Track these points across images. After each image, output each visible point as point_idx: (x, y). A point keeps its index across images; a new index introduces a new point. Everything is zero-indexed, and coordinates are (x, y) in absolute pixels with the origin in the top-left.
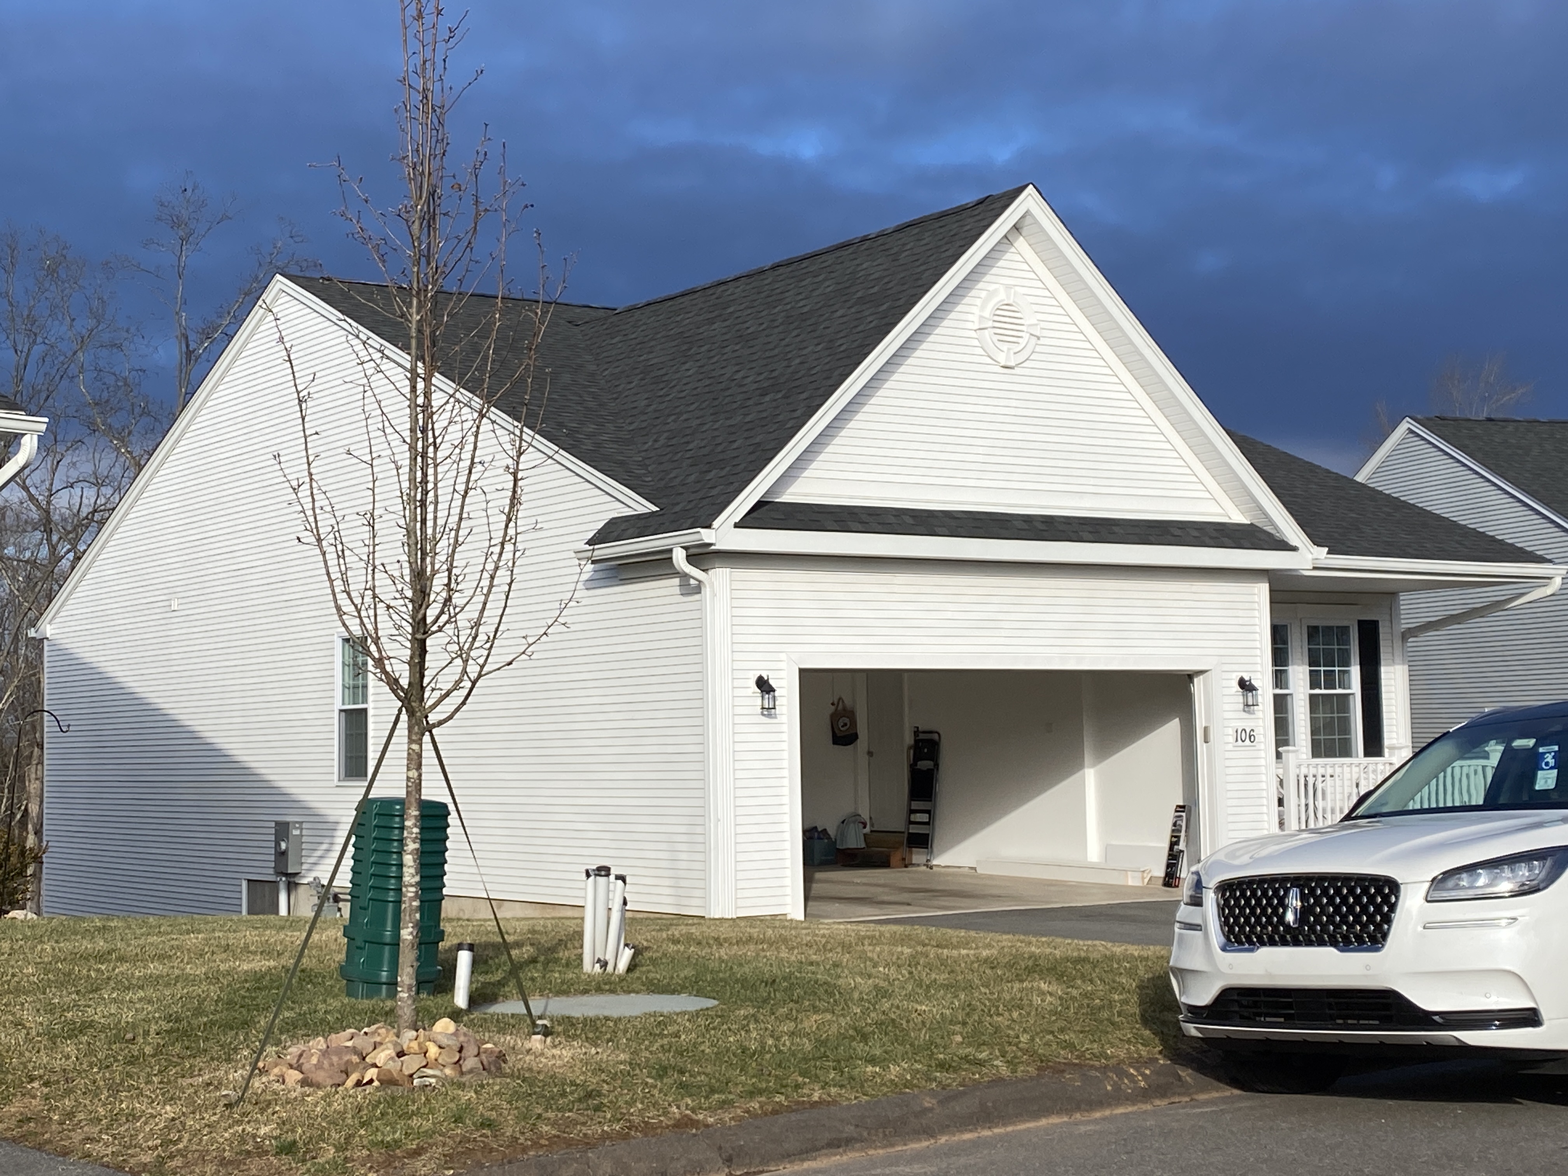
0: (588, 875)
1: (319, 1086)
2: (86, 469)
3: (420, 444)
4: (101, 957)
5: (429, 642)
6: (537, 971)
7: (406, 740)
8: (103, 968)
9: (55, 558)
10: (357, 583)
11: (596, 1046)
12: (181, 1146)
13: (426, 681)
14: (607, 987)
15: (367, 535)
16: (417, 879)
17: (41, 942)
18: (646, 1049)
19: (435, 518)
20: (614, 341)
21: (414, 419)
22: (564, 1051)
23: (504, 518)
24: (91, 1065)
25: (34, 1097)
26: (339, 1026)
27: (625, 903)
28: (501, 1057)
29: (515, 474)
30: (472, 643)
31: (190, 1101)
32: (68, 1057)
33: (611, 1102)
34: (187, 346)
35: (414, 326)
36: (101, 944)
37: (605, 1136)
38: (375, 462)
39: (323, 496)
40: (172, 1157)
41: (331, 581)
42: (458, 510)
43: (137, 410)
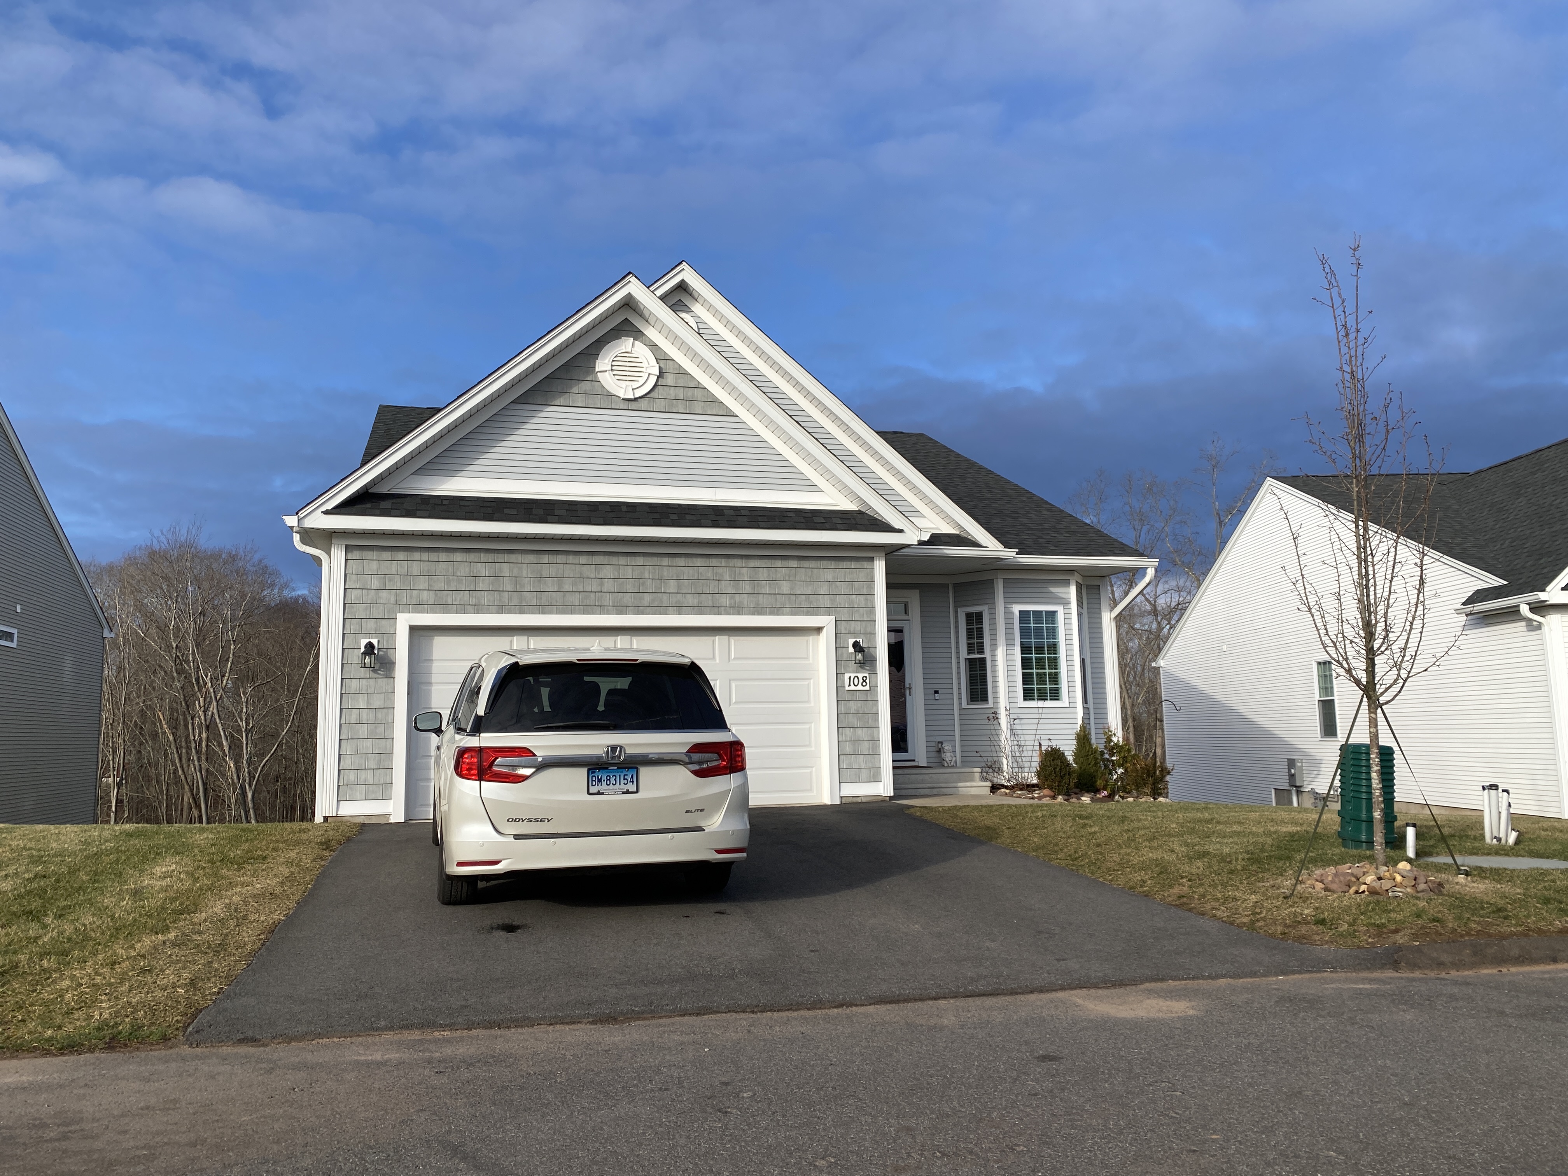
0: (1484, 788)
1: (1334, 892)
2: (1173, 583)
3: (1363, 555)
4: (1208, 821)
5: (1376, 658)
6: (1456, 841)
7: (1367, 711)
8: (1210, 826)
9: (1161, 629)
10: (1333, 629)
11: (1500, 884)
12: (1262, 915)
13: (1377, 679)
14: (1503, 852)
15: (1337, 606)
16: (1381, 786)
17: (1177, 813)
18: (1534, 888)
19: (1375, 594)
20: (1469, 491)
21: (1358, 542)
22: (1480, 885)
23: (1416, 591)
24: (1211, 873)
25: (1184, 886)
26: (1342, 861)
27: (1510, 805)
28: (1440, 885)
29: (1421, 567)
30: (1403, 660)
31: (1264, 894)
32: (1199, 868)
33: (1514, 915)
34: (1220, 519)
35: (1355, 494)
36: (1207, 815)
37: (1512, 934)
38: (1339, 566)
39: (1310, 586)
40: (1258, 921)
41: (1318, 630)
42: (1388, 589)
43: (1196, 553)
